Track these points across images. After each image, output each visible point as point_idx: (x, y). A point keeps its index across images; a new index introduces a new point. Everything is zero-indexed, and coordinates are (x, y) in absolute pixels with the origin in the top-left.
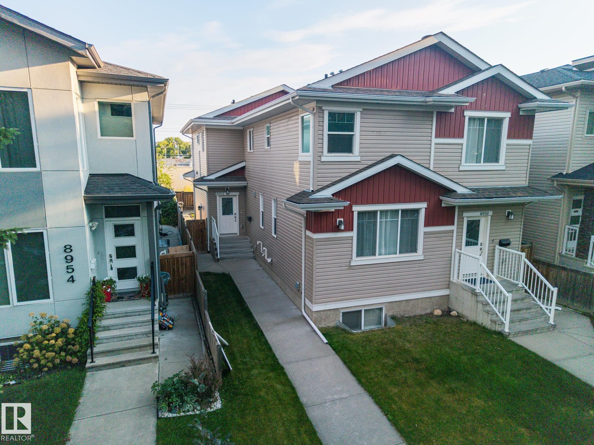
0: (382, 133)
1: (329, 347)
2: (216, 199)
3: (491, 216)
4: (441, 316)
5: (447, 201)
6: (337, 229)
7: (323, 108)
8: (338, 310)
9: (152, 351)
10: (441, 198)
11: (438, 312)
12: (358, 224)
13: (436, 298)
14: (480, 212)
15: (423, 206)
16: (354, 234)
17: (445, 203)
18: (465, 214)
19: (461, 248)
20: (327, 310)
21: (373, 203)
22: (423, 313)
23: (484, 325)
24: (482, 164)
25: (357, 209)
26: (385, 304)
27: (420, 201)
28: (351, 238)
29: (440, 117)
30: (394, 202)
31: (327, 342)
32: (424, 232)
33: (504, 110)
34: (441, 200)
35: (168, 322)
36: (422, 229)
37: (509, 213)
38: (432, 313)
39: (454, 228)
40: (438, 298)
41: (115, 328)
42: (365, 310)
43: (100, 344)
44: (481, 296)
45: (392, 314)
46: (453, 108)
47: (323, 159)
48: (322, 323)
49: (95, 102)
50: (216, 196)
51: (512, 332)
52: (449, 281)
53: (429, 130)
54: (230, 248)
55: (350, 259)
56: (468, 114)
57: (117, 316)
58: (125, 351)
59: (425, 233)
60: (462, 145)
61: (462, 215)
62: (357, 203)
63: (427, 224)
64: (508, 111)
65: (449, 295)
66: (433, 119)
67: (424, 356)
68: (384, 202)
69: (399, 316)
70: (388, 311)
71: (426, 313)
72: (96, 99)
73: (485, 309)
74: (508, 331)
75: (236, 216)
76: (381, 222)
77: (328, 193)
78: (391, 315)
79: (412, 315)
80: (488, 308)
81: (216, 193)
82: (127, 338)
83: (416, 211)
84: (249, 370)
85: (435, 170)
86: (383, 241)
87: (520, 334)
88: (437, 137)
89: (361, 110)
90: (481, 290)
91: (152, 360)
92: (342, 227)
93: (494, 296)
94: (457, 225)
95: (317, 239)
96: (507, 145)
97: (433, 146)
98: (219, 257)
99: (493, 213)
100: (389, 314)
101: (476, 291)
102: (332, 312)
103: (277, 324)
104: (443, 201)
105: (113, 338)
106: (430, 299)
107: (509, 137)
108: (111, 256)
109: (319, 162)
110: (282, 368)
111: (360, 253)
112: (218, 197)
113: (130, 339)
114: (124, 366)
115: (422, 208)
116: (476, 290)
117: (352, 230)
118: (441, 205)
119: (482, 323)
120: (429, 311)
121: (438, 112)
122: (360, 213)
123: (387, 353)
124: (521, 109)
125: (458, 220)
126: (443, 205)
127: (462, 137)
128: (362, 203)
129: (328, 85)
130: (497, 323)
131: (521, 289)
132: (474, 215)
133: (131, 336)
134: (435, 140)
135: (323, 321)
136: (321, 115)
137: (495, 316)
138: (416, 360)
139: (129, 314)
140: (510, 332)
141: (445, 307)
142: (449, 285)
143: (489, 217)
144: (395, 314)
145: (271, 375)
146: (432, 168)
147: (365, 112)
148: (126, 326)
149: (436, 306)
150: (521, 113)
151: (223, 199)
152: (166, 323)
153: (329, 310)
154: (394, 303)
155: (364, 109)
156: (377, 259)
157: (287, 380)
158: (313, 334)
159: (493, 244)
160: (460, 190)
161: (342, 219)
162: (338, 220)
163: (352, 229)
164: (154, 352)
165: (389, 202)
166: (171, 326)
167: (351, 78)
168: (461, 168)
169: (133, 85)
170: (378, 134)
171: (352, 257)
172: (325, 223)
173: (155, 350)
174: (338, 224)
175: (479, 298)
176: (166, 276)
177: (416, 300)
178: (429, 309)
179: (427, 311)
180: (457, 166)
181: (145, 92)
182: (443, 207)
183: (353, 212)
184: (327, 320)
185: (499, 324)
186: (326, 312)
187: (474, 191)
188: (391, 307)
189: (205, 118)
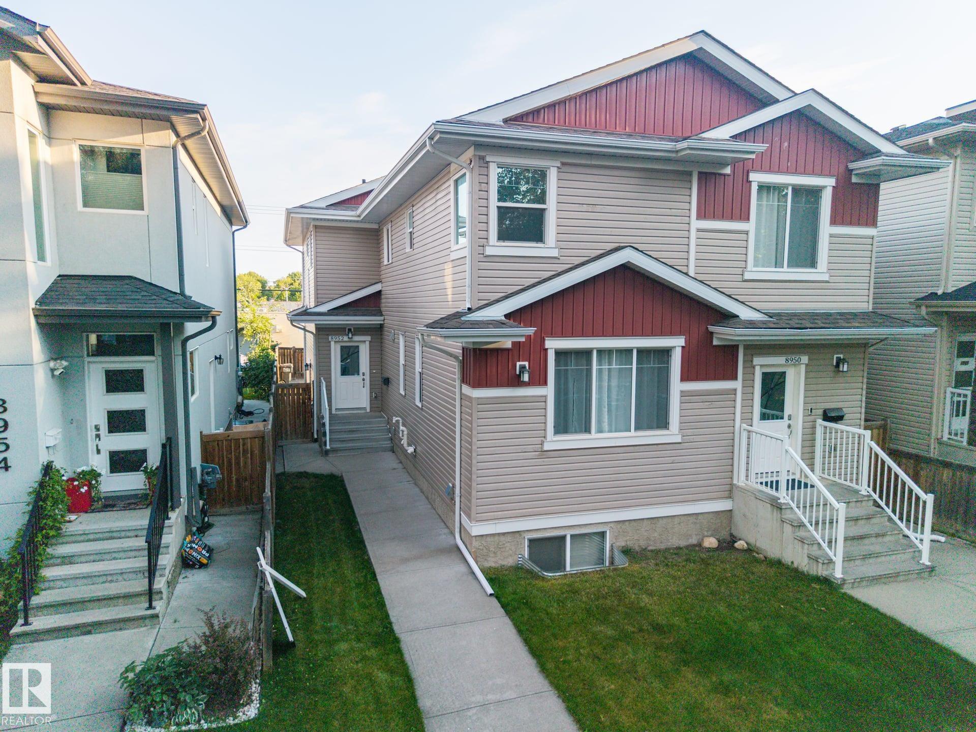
0: (598, 208)
1: (494, 601)
2: (330, 346)
3: (807, 365)
4: (716, 549)
5: (723, 334)
6: (516, 382)
7: (488, 159)
8: (520, 535)
9: (147, 605)
10: (711, 328)
11: (711, 542)
12: (558, 373)
13: (706, 515)
14: (785, 358)
15: (677, 343)
16: (549, 391)
17: (718, 338)
18: (757, 361)
19: (752, 422)
20: (499, 534)
21: (583, 334)
22: (683, 543)
23: (795, 565)
24: (785, 269)
25: (553, 344)
26: (610, 525)
27: (672, 333)
28: (543, 399)
29: (704, 182)
30: (623, 334)
31: (492, 592)
32: (682, 392)
33: (821, 174)
34: (712, 333)
35: (199, 553)
36: (677, 386)
37: (839, 361)
38: (699, 545)
39: (737, 385)
40: (711, 516)
41: (83, 559)
42: (572, 536)
43: (49, 589)
44: (788, 511)
45: (623, 544)
46: (729, 167)
47: (489, 251)
48: (489, 559)
49: (74, 146)
50: (330, 342)
51: (850, 579)
52: (732, 485)
53: (686, 206)
54: (350, 431)
55: (543, 439)
56: (756, 178)
57: (91, 537)
58: (96, 604)
59: (683, 394)
60: (747, 233)
61: (752, 361)
62: (553, 335)
63: (686, 377)
64: (830, 175)
65: (731, 511)
66: (691, 185)
67: (676, 620)
68: (603, 334)
69: (637, 548)
70: (616, 538)
71: (688, 543)
72: (75, 140)
73: (798, 534)
74: (842, 576)
75: (364, 377)
76: (600, 371)
77: (497, 312)
78: (623, 547)
79: (663, 546)
80: (801, 533)
81: (330, 337)
82: (103, 579)
83: (666, 353)
84: (331, 644)
85: (700, 277)
86: (605, 407)
87: (864, 583)
88: (699, 217)
89: (559, 165)
90: (788, 498)
91: (147, 621)
92: (526, 378)
93: (812, 512)
94: (743, 380)
95: (478, 398)
96: (831, 236)
97: (693, 234)
98: (328, 447)
99: (809, 359)
100: (618, 544)
101: (779, 501)
102: (509, 538)
103: (405, 561)
104: (715, 335)
105: (76, 578)
106: (694, 517)
107: (834, 222)
108: (97, 428)
109: (482, 256)
110: (397, 640)
111: (562, 427)
112: (332, 343)
113: (111, 581)
114: (89, 633)
115: (675, 347)
116: (779, 499)
117: (545, 383)
118: (712, 342)
119: (792, 563)
120: (694, 541)
121: (700, 173)
122: (559, 353)
123: (604, 615)
124: (854, 173)
125: (743, 371)
126: (715, 342)
127: (748, 219)
128: (563, 335)
129: (496, 118)
130: (819, 560)
131: (866, 499)
132: (774, 363)
133: (111, 575)
134: (696, 224)
135: (492, 555)
136: (484, 171)
137: (815, 547)
138: (658, 628)
139: (115, 534)
140: (846, 578)
141: (724, 534)
142: (731, 491)
143: (803, 368)
144: (630, 544)
145: (373, 652)
146: (692, 273)
147: (565, 169)
148: (107, 557)
149: (707, 531)
150: (854, 180)
151: (342, 348)
152: (194, 554)
153: (504, 534)
154: (627, 523)
155: (563, 164)
156: (594, 439)
157: (402, 662)
158: (470, 577)
159: (811, 418)
160: (745, 314)
161: (526, 364)
162: (518, 364)
164: (151, 607)
165: (614, 334)
166: (205, 561)
167: (541, 109)
168: (747, 276)
169: (143, 117)
170: (590, 208)
171: (545, 434)
172: (494, 370)
173: (154, 604)
174: (518, 373)
175: (785, 514)
176: (214, 471)
177: (670, 520)
178: (694, 537)
179: (690, 540)
180: (739, 271)
181: (167, 129)
182: (716, 346)
183: (546, 350)
184: (499, 553)
185: (823, 564)
186: (496, 538)
187: (771, 317)
188: (621, 530)
189: (311, 208)
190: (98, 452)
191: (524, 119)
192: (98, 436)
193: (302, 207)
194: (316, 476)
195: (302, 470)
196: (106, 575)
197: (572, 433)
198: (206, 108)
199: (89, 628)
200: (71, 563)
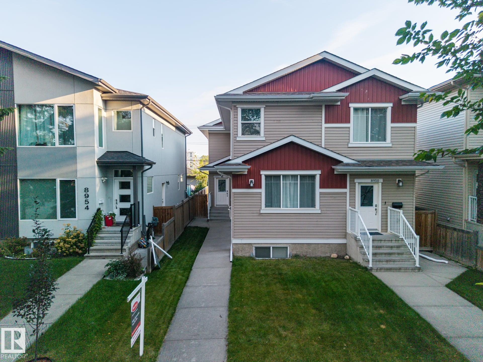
0: (282, 121)
2: (214, 180)
3: (382, 183)
4: (336, 258)
5: (338, 169)
6: (248, 187)
7: (238, 106)
8: (252, 245)
9: (121, 253)
10: (333, 167)
11: (334, 255)
12: (266, 184)
13: (334, 245)
14: (371, 180)
15: (317, 173)
16: (263, 190)
17: (337, 171)
18: (356, 181)
19: (356, 207)
20: (243, 244)
21: (276, 169)
22: (323, 255)
23: (360, 264)
24: (369, 142)
25: (264, 173)
26: (289, 245)
27: (315, 169)
28: (260, 193)
29: (328, 109)
30: (293, 169)
31: (232, 261)
32: (320, 193)
33: (386, 102)
34: (334, 169)
35: (144, 243)
36: (318, 190)
37: (399, 181)
38: (329, 256)
39: (347, 190)
40: (337, 245)
42: (273, 247)
43: (96, 246)
44: (360, 242)
45: (295, 253)
46: (339, 102)
47: (238, 139)
48: (239, 253)
49: (112, 111)
51: (375, 267)
52: (346, 233)
53: (320, 118)
54: (218, 213)
55: (260, 209)
56: (352, 106)
57: (110, 232)
58: (107, 251)
59: (321, 193)
60: (349, 128)
61: (354, 181)
62: (264, 169)
63: (322, 186)
64: (390, 102)
65: (346, 244)
66: (322, 110)
67: (289, 273)
68: (285, 169)
69: (302, 255)
70: (292, 250)
71: (325, 256)
72: (113, 109)
74: (372, 266)
75: (228, 192)
76: (283, 183)
77: (240, 160)
78: (295, 254)
79: (314, 256)
80: (362, 250)
82: (110, 244)
83: (313, 177)
85: (327, 146)
86: (288, 198)
87: (383, 270)
88: (326, 122)
89: (265, 107)
90: (360, 237)
91: (120, 257)
92: (252, 185)
94: (350, 189)
95: (234, 192)
96: (392, 127)
97: (323, 129)
98: (209, 218)
99: (383, 181)
100: (293, 253)
102: (247, 246)
103: (210, 251)
104: (335, 170)
105: (104, 243)
106: (328, 245)
107: (393, 121)
108: (117, 201)
109: (235, 140)
110: (191, 270)
111: (269, 204)
112: (215, 179)
113: (113, 245)
114: (104, 259)
116: (357, 237)
119: (359, 262)
121: (326, 106)
122: (267, 176)
123: (265, 269)
124: (403, 100)
125: (350, 185)
126: (335, 173)
127: (349, 122)
128: (268, 169)
129: (240, 92)
131: (401, 240)
132: (367, 182)
133: (113, 243)
134: (324, 125)
135: (240, 251)
136: (236, 111)
137: (365, 255)
138: (280, 274)
139: (116, 232)
141: (342, 254)
142: (346, 235)
143: (380, 184)
144: (298, 253)
145: (181, 272)
146: (323, 146)
147: (267, 108)
148: (112, 238)
149: (335, 252)
150: (403, 103)
151: (219, 180)
152: (142, 243)
154: (297, 245)
155: (266, 106)
156: (282, 210)
157: (188, 274)
159: (385, 206)
160: (346, 160)
161: (253, 180)
162: (250, 180)
163: (260, 187)
165: (289, 169)
166: (145, 246)
167: (260, 87)
168: (350, 145)
169: (131, 101)
170: (278, 122)
171: (261, 207)
172: (240, 182)
173: (123, 253)
174: (250, 183)
175: (358, 243)
176: (156, 220)
177: (317, 245)
178: (328, 253)
179: (327, 255)
180: (346, 143)
181: (139, 104)
182: (336, 174)
183: (261, 175)
184: (243, 251)
185: (366, 261)
186: (242, 245)
187: (359, 162)
188: (294, 247)
189: (207, 126)
190: (117, 208)
191: (254, 91)
192: (117, 203)
193: (204, 126)
194: (200, 228)
195: (196, 226)
196: (111, 243)
197: (274, 207)
198: (148, 96)
199: (104, 257)
200: (103, 239)
